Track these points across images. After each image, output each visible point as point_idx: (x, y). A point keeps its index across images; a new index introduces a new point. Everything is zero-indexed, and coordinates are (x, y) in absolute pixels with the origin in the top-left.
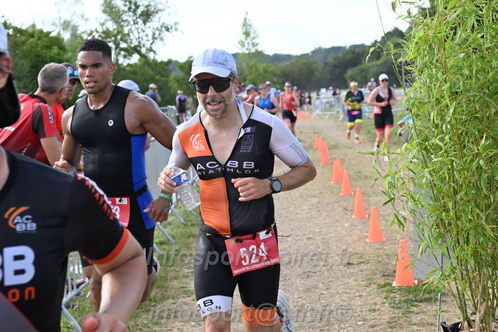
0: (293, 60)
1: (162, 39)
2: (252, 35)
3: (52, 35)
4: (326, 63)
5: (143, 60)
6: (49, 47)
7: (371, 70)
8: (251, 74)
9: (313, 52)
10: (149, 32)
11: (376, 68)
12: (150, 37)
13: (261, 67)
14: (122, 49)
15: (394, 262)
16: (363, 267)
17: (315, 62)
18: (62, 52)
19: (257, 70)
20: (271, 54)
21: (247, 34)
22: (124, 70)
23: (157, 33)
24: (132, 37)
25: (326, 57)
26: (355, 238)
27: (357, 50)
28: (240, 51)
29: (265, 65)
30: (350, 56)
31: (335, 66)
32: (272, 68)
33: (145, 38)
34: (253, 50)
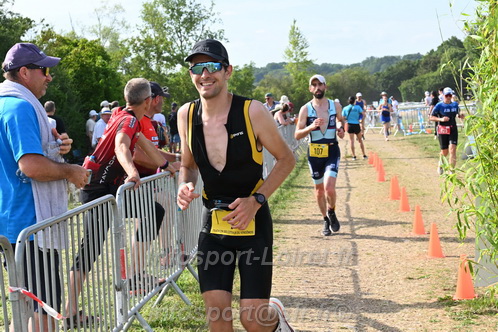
0: (344, 71)
2: (300, 45)
4: (379, 75)
5: (186, 70)
6: (93, 57)
7: (427, 82)
8: (299, 85)
9: (364, 62)
11: (432, 80)
14: (164, 59)
15: (454, 278)
16: (423, 281)
17: (368, 73)
18: (106, 62)
20: (320, 64)
21: (296, 44)
22: (167, 80)
24: (174, 45)
25: (378, 68)
26: (415, 254)
27: (412, 61)
28: (287, 61)
30: (404, 67)
31: (388, 78)
33: (188, 47)
34: (301, 60)
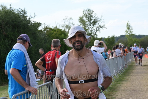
0: (145, 37)
1: (99, 31)
2: (130, 29)
3: (62, 30)
5: (93, 38)
6: (61, 35)
8: (130, 42)
10: (95, 28)
12: (95, 30)
13: (134, 39)
18: (65, 36)
19: (132, 41)
20: (138, 35)
21: (128, 28)
23: (98, 28)
24: (89, 30)
28: (126, 34)
29: (135, 39)
32: (138, 40)
33: (93, 30)
34: (131, 34)
